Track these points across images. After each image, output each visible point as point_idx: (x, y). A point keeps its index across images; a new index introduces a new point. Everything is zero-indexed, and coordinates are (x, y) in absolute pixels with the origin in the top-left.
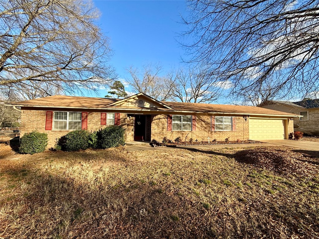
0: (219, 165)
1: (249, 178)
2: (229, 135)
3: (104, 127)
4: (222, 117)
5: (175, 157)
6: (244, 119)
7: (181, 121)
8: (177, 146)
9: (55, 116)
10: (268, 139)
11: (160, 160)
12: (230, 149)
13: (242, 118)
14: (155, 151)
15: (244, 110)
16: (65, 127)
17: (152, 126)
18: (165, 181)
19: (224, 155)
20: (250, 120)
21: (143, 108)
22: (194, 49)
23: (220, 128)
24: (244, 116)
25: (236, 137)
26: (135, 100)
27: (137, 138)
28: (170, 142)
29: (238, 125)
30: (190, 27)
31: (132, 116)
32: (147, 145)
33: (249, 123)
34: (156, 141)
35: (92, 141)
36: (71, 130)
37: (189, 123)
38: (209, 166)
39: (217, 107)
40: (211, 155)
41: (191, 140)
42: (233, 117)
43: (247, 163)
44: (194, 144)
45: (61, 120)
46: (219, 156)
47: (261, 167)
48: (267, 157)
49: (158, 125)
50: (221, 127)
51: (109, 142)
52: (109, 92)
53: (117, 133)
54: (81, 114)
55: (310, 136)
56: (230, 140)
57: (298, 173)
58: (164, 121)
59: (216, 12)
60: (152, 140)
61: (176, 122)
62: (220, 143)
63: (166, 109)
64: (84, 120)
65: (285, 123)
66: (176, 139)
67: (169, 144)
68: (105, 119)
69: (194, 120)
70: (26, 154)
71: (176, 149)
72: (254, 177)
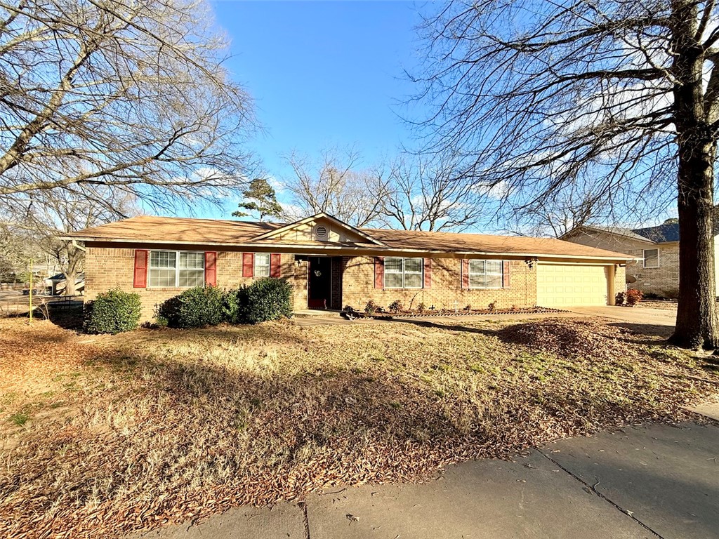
0: (469, 346)
1: (513, 362)
2: (496, 296)
3: (250, 283)
4: (484, 260)
5: (391, 335)
6: (527, 265)
7: (401, 269)
8: (395, 318)
9: (152, 260)
11: (365, 340)
12: (495, 322)
13: (522, 262)
14: (353, 325)
15: (529, 247)
16: (172, 282)
17: (343, 280)
19: (480, 332)
20: (539, 267)
21: (326, 243)
22: (428, 130)
23: (479, 283)
24: (527, 259)
25: (512, 300)
26: (310, 228)
27: (314, 303)
28: (379, 310)
29: (514, 277)
30: (420, 87)
31: (304, 258)
32: (335, 316)
33: (537, 272)
34: (352, 309)
35: (228, 308)
36: (185, 288)
37: (417, 272)
38: (450, 348)
39: (475, 240)
40: (457, 332)
41: (421, 307)
42: (504, 261)
43: (516, 343)
44: (428, 314)
45: (164, 268)
46: (472, 334)
47: (538, 349)
48: (552, 332)
49: (356, 277)
50: (481, 280)
51: (263, 310)
52: (240, 205)
53: (278, 294)
54: (205, 254)
55: (661, 299)
56: (498, 306)
58: (369, 269)
59: (469, 62)
60: (343, 307)
61: (392, 271)
62: (478, 312)
63: (372, 245)
64: (208, 267)
65: (609, 273)
66: (393, 305)
67: (379, 315)
68: (252, 266)
69: (427, 266)
71: (392, 323)
72: (522, 361)
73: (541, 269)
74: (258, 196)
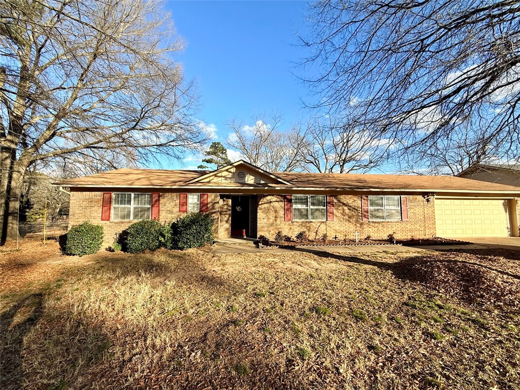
0: (359, 281)
1: (405, 308)
2: (395, 228)
3: (183, 216)
4: (383, 196)
5: (288, 265)
6: (425, 200)
7: (307, 205)
8: (298, 247)
9: (115, 200)
10: (475, 236)
11: (260, 269)
12: (392, 254)
13: (420, 197)
14: (258, 254)
15: (426, 184)
16: (128, 216)
18: (253, 306)
19: (374, 264)
20: (437, 202)
21: (244, 184)
22: (323, 85)
23: (378, 217)
24: (424, 194)
25: (411, 231)
27: (235, 233)
28: (288, 239)
29: (412, 210)
30: (314, 50)
31: (228, 197)
32: (249, 244)
33: (435, 206)
34: (265, 238)
35: (164, 236)
36: (136, 221)
37: (322, 207)
38: (338, 284)
39: (375, 179)
40: (351, 264)
41: (325, 236)
42: (402, 196)
43: (410, 280)
44: (331, 243)
45: (123, 206)
46: (366, 266)
47: (435, 289)
48: (451, 270)
49: (267, 211)
50: (380, 214)
51: (189, 239)
52: (203, 161)
53: (201, 225)
54: (152, 195)
56: (398, 237)
57: (507, 302)
58: (279, 205)
59: (356, 22)
60: (258, 236)
61: (299, 206)
62: (378, 242)
63: (282, 185)
64: (155, 203)
65: (510, 206)
66: (299, 235)
67: (286, 244)
68: (185, 204)
69: (329, 203)
70: (74, 255)
71: (293, 253)
72: (414, 307)
73: (439, 204)
74: (214, 153)
